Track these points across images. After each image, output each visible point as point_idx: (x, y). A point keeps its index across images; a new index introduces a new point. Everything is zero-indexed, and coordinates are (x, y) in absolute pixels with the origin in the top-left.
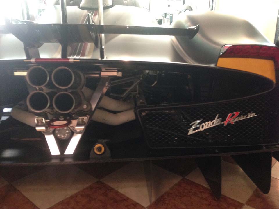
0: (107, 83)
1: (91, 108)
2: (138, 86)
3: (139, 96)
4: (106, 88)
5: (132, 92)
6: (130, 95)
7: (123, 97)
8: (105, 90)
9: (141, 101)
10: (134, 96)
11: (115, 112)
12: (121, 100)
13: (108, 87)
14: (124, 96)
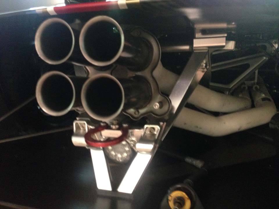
0: (205, 62)
1: (171, 108)
2: (257, 72)
3: (258, 87)
4: (203, 72)
5: (246, 80)
6: (243, 86)
7: (230, 89)
8: (200, 75)
9: (263, 95)
10: (250, 88)
11: (216, 114)
12: (227, 93)
13: (205, 70)
14: (232, 87)
